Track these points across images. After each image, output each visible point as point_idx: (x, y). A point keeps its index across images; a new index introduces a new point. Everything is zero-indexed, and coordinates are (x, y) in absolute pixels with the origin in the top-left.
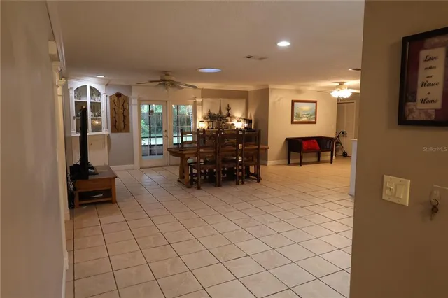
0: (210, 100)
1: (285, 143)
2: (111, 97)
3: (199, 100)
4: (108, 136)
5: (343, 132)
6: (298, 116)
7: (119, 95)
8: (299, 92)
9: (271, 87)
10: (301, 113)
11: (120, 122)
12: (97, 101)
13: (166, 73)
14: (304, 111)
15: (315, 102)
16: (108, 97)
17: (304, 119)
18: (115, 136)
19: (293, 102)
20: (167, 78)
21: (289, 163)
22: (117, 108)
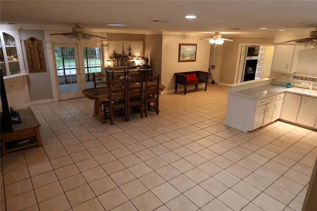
0: (114, 42)
1: (173, 77)
2: (25, 41)
3: (105, 42)
4: (27, 76)
5: (213, 66)
6: (183, 56)
7: (32, 39)
8: (184, 37)
9: (164, 33)
10: (185, 54)
11: (37, 63)
12: (12, 46)
13: (77, 26)
14: (188, 52)
15: (196, 45)
16: (22, 41)
17: (188, 58)
18: (33, 76)
19: (180, 45)
20: (78, 30)
21: (176, 92)
22: (32, 51)
